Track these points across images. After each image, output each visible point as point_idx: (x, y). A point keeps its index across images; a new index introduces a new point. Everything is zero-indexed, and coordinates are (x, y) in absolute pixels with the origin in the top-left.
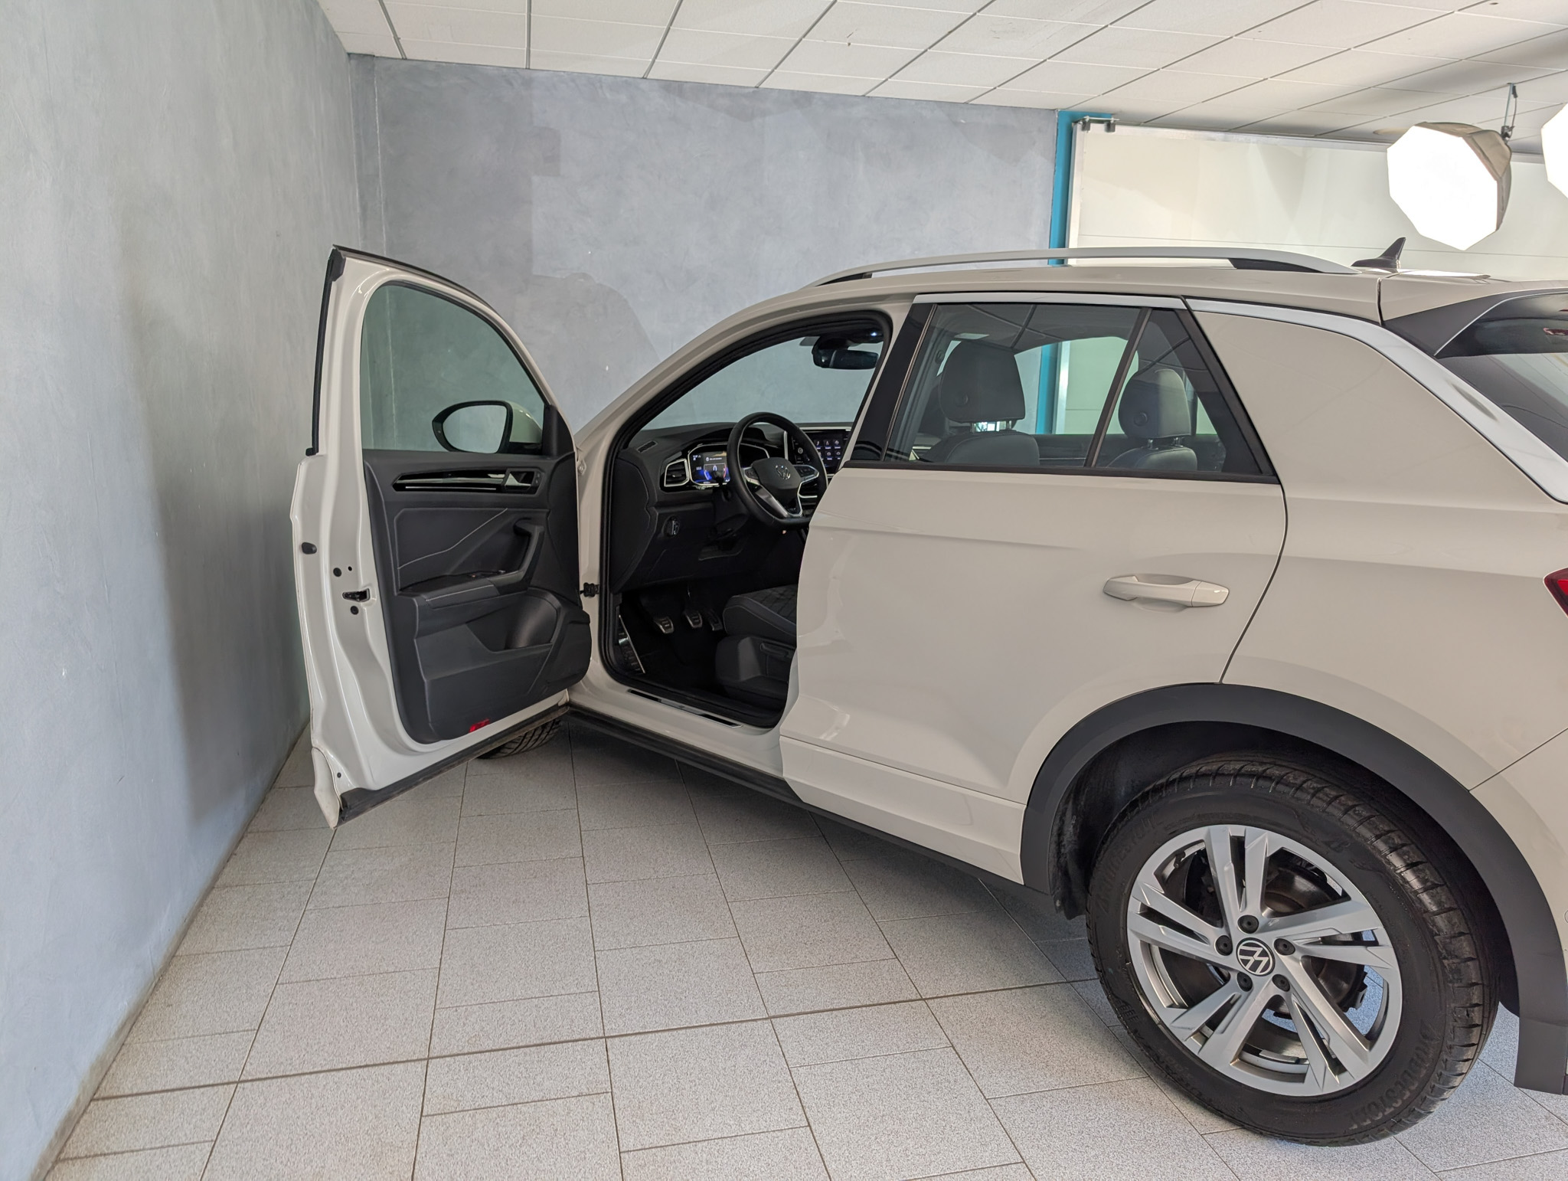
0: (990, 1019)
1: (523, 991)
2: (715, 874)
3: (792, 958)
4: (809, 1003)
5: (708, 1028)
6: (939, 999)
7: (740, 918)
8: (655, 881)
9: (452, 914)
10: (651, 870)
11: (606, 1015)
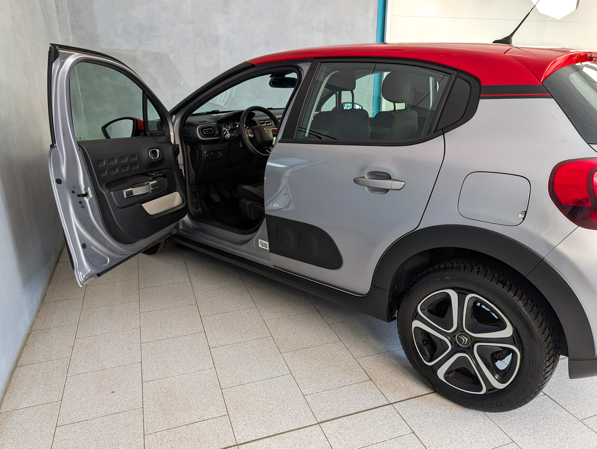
0: (426, 413)
1: (189, 418)
2: (271, 337)
3: (320, 384)
4: (336, 412)
5: (289, 433)
6: (398, 403)
7: (289, 362)
8: (243, 344)
9: (144, 374)
10: (240, 338)
11: (235, 429)
